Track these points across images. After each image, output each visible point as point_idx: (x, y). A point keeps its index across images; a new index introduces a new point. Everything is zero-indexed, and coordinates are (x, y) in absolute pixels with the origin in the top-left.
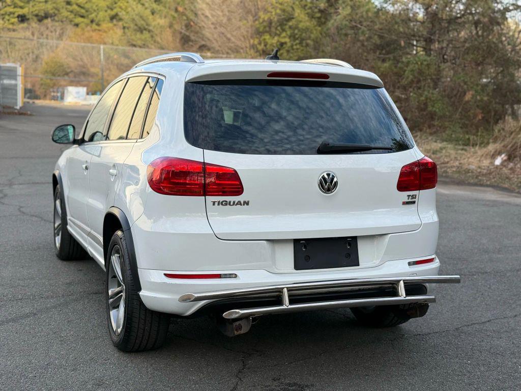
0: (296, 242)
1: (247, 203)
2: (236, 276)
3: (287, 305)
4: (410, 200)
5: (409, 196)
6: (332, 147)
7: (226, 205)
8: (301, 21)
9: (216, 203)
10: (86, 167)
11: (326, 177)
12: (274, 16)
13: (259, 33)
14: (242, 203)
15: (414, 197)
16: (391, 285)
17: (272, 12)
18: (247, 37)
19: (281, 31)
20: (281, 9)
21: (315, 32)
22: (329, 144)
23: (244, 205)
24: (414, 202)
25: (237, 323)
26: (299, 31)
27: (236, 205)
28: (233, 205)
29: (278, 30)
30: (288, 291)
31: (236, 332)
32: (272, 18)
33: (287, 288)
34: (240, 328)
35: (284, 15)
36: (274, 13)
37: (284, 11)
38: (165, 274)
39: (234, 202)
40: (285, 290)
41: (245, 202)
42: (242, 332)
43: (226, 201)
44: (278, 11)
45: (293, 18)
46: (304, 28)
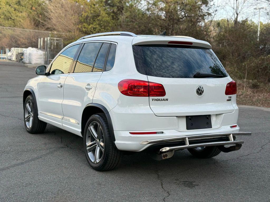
0: (187, 117)
1: (167, 100)
2: (162, 133)
3: (188, 145)
4: (229, 99)
5: (229, 97)
6: (201, 75)
7: (158, 100)
8: (103, 17)
9: (154, 100)
10: (61, 86)
11: (199, 88)
12: (90, 14)
13: (81, 22)
14: (165, 100)
15: (230, 97)
16: (226, 136)
17: (89, 12)
18: (75, 24)
19: (93, 21)
20: (93, 11)
21: (111, 23)
22: (200, 74)
23: (166, 100)
24: (230, 100)
25: (165, 154)
26: (103, 22)
27: (163, 100)
28: (161, 100)
29: (91, 21)
30: (188, 138)
31: (163, 158)
32: (89, 15)
33: (188, 137)
34: (166, 156)
35: (95, 14)
36: (90, 13)
37: (95, 11)
38: (130, 133)
39: (162, 99)
40: (187, 138)
41: (166, 99)
42: (168, 157)
43: (158, 99)
44: (92, 11)
45: (100, 16)
46: (105, 20)
